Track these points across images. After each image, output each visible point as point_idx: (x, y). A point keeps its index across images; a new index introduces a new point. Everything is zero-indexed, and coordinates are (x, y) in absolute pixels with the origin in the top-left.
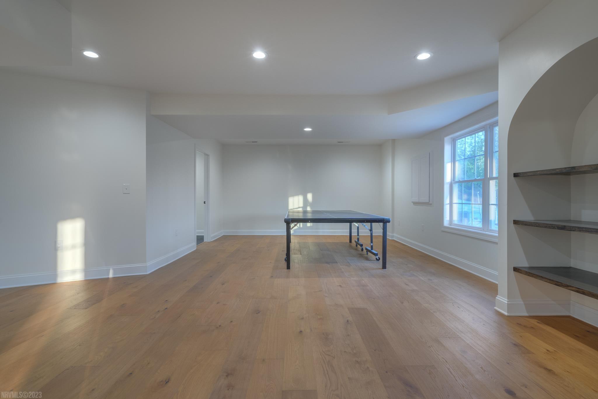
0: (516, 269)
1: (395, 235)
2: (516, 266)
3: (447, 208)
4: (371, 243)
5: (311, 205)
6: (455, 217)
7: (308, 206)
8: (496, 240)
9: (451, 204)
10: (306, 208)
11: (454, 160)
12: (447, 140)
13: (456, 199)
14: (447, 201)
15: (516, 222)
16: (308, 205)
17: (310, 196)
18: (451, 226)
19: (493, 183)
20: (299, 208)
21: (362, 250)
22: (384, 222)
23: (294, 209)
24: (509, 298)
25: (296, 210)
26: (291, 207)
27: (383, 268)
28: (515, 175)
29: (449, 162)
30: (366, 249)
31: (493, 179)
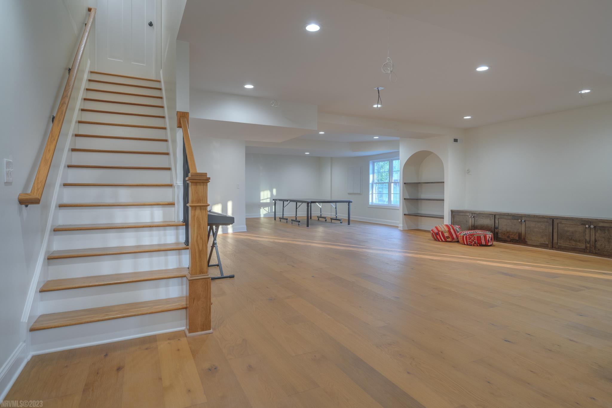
0: (405, 215)
1: (332, 214)
2: (405, 213)
3: (370, 196)
4: (336, 215)
6: (374, 201)
8: (398, 208)
9: (372, 194)
11: (373, 173)
12: (371, 162)
13: (374, 192)
14: (371, 192)
15: (405, 199)
17: (274, 191)
18: (373, 204)
19: (392, 184)
20: (268, 198)
21: (326, 220)
22: (349, 202)
23: (264, 199)
24: (403, 224)
25: (265, 200)
26: (262, 198)
27: (348, 225)
28: (405, 183)
29: (371, 174)
30: (331, 219)
31: (393, 183)
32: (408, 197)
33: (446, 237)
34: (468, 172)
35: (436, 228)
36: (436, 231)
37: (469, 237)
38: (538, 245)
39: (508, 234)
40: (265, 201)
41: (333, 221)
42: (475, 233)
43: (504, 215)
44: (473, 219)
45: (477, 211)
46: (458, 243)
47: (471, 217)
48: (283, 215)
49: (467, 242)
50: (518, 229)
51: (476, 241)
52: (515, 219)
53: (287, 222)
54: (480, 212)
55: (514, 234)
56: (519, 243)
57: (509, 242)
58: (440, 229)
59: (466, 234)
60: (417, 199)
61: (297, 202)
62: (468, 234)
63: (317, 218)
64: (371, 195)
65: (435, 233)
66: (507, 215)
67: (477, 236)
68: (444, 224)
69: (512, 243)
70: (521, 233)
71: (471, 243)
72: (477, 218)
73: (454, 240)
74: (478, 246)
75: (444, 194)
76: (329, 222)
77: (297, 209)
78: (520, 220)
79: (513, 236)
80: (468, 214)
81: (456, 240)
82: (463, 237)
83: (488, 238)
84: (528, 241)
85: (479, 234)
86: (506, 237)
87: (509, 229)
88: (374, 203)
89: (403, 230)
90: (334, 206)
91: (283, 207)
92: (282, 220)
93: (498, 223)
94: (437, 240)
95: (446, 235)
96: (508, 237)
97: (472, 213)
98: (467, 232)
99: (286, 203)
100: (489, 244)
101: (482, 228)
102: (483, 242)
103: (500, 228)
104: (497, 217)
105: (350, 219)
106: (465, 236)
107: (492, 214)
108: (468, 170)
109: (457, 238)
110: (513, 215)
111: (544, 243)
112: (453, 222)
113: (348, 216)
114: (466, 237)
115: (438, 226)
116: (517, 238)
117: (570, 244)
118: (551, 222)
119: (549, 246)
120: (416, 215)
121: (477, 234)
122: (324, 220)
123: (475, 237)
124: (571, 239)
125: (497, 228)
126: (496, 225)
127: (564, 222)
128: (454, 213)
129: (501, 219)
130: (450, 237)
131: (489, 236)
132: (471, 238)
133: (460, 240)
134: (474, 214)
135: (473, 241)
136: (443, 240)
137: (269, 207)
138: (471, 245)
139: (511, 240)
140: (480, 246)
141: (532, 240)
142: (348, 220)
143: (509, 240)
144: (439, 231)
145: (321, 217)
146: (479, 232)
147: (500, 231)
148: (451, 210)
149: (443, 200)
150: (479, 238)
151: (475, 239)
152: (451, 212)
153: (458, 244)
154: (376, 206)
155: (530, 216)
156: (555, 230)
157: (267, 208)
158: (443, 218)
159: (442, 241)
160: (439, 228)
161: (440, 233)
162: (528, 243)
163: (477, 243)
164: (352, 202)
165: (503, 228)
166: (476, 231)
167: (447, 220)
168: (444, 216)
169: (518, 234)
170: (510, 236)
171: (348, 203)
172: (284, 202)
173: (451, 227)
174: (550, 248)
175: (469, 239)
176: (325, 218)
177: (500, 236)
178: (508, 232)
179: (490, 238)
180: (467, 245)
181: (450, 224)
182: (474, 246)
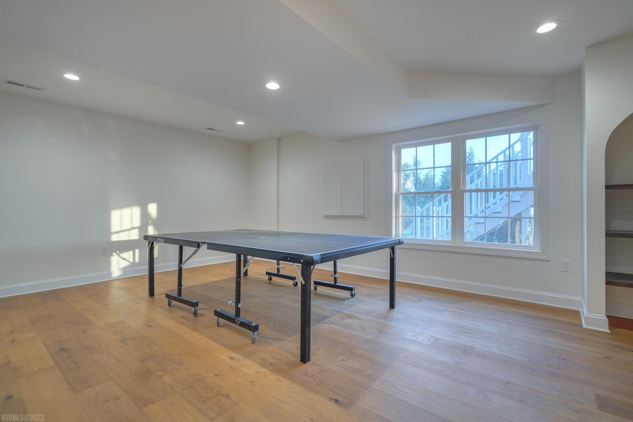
5: (157, 223)
7: (151, 224)
9: (397, 217)
10: (147, 231)
16: (150, 222)
17: (153, 209)
20: (133, 228)
23: (122, 231)
25: (126, 233)
26: (115, 226)
40: (123, 237)
91: (181, 261)
137: (137, 251)
145: (278, 275)
157: (131, 253)
172: (184, 247)
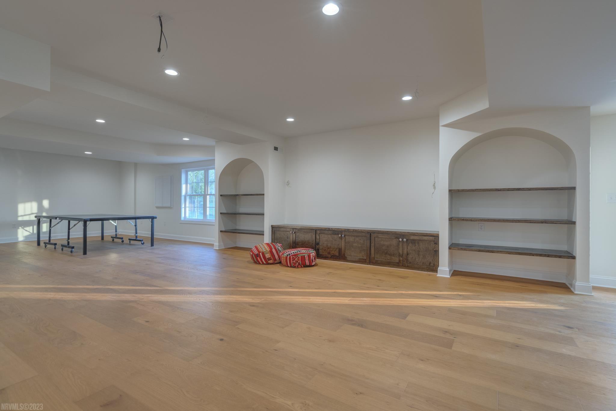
2: (221, 230)
3: (183, 210)
4: (136, 234)
6: (187, 215)
8: (214, 224)
11: (186, 183)
12: (183, 171)
13: (187, 205)
14: (183, 206)
15: (221, 213)
18: (186, 220)
19: (208, 197)
21: (123, 241)
22: (153, 218)
24: (219, 243)
27: (151, 246)
28: (221, 195)
29: (184, 184)
30: (130, 240)
31: (209, 195)
32: (225, 212)
33: (267, 258)
34: (288, 183)
35: (256, 247)
36: (256, 252)
37: (293, 258)
38: (357, 260)
39: (329, 250)
41: (132, 242)
42: (299, 253)
43: (324, 230)
44: (294, 234)
45: (298, 227)
46: (280, 264)
47: (292, 232)
48: (50, 237)
49: (291, 263)
50: (338, 245)
51: (300, 262)
52: (335, 234)
53: (55, 248)
54: (301, 227)
55: (334, 250)
56: (339, 259)
57: (329, 258)
58: (260, 250)
59: (289, 255)
60: (235, 214)
61: (69, 220)
62: (292, 254)
63: (112, 239)
64: (184, 208)
65: (255, 255)
66: (327, 230)
67: (301, 256)
68: (265, 243)
69: (332, 259)
70: (341, 249)
71: (295, 264)
72: (298, 234)
73: (276, 262)
74: (301, 267)
75: (264, 208)
76: (127, 244)
77: (70, 230)
78: (340, 235)
79: (333, 252)
80: (288, 230)
81: (278, 261)
82: (286, 258)
83: (312, 257)
84: (347, 256)
85: (303, 254)
86: (327, 254)
87: (329, 245)
88: (188, 218)
89: (219, 250)
90: (132, 223)
92: (48, 246)
93: (319, 239)
94: (257, 262)
95: (268, 256)
96: (329, 253)
97: (293, 229)
98: (290, 252)
99: (54, 222)
100: (313, 264)
101: (304, 245)
102: (307, 263)
103: (320, 244)
104: (318, 232)
105: (154, 237)
106: (288, 257)
107: (313, 229)
108: (288, 182)
109: (280, 259)
110: (333, 229)
111: (362, 259)
112: (274, 239)
113: (150, 233)
114: (290, 258)
115: (258, 245)
116: (337, 254)
117: (386, 258)
118: (369, 236)
119: (367, 261)
120: (235, 232)
121: (301, 254)
122: (120, 241)
123: (299, 257)
124: (386, 253)
125: (318, 244)
126: (317, 240)
127: (380, 236)
128: (275, 229)
129: (322, 234)
130: (272, 258)
131: (313, 255)
132: (295, 259)
133: (283, 261)
134: (295, 229)
135: (297, 262)
136: (265, 262)
138: (295, 267)
139: (332, 257)
140: (304, 267)
141: (351, 256)
142: (150, 238)
143: (330, 256)
144: (259, 252)
146: (302, 251)
147: (321, 247)
148: (271, 225)
149: (263, 214)
150: (303, 258)
151: (299, 260)
152: (271, 227)
153: (280, 267)
154: (190, 221)
155: (350, 230)
156: (373, 245)
158: (263, 235)
159: (263, 264)
160: (259, 248)
161: (261, 254)
162: (348, 259)
163: (301, 264)
164: (156, 218)
165: (324, 243)
166: (299, 249)
167: (267, 238)
168: (263, 232)
169: (338, 250)
170: (330, 252)
171: (151, 220)
173: (272, 247)
174: (368, 263)
175: (293, 261)
176: (122, 238)
177: (321, 252)
178: (328, 248)
179: (314, 257)
180: (291, 267)
181: (271, 242)
182: (298, 267)
